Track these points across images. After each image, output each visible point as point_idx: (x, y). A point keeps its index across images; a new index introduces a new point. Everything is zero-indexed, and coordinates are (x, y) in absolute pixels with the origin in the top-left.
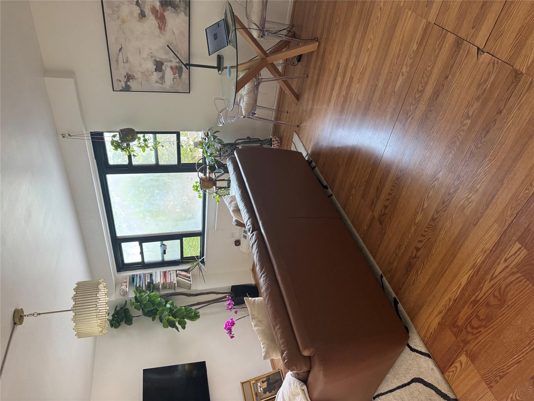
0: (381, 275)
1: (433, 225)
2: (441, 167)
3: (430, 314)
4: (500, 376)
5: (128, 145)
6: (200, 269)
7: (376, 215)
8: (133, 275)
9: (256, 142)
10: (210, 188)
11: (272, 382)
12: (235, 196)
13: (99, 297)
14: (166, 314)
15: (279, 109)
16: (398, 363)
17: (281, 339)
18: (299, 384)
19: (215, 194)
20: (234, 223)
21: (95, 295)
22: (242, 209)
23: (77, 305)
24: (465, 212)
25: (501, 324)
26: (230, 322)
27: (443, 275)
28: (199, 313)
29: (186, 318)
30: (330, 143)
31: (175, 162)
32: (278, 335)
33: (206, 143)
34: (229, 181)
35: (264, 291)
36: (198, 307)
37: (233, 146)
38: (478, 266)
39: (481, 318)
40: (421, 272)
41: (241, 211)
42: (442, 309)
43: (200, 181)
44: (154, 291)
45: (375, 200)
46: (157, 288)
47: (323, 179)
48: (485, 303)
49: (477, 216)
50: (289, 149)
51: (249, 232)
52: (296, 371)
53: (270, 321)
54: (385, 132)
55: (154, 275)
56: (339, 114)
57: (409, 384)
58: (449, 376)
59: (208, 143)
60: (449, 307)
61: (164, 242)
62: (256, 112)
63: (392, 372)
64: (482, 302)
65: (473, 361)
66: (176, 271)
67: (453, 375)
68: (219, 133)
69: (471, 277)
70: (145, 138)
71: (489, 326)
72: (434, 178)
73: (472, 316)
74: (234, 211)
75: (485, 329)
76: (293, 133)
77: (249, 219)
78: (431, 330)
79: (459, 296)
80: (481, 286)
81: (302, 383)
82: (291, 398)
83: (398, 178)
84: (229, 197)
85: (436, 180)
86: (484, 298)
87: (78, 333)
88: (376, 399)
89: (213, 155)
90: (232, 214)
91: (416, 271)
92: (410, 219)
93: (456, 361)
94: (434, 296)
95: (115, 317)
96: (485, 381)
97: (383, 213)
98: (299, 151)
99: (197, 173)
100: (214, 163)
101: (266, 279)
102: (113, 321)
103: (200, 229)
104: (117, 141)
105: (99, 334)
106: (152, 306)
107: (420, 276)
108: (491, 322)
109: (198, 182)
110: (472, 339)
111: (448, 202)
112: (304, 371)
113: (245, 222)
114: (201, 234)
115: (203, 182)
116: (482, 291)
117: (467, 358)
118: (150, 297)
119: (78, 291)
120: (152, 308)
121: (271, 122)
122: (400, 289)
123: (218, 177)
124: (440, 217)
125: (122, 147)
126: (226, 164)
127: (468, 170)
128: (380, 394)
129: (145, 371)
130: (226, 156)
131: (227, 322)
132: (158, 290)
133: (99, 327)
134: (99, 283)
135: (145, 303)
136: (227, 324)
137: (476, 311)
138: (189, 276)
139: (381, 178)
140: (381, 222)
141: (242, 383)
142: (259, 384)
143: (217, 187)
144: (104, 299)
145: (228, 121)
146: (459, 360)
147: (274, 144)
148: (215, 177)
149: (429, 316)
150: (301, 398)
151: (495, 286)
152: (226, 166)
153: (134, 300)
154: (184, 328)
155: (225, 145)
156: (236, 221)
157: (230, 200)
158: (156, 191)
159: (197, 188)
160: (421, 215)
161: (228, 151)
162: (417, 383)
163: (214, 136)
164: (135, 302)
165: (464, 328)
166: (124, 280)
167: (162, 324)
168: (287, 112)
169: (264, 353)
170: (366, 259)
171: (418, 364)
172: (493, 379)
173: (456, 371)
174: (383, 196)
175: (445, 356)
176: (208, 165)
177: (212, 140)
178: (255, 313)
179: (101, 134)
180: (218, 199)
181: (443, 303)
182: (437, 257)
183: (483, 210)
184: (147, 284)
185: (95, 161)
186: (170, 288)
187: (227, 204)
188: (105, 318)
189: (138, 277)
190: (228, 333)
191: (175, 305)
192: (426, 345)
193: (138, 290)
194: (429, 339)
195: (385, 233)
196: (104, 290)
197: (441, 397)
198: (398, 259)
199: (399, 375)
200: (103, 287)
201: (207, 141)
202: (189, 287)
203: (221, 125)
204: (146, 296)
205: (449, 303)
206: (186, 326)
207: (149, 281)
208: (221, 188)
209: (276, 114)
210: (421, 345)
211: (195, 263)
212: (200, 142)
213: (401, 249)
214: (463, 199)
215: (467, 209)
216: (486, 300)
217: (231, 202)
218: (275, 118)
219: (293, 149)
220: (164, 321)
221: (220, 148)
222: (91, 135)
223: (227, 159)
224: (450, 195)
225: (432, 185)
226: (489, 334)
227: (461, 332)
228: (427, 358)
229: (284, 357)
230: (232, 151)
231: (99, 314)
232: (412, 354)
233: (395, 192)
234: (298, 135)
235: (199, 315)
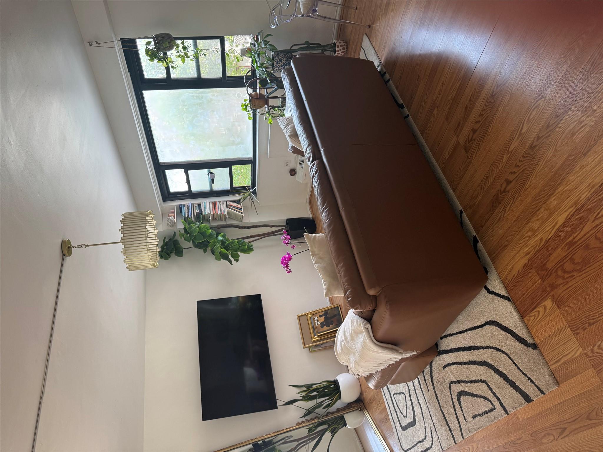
0: (461, 210)
1: (532, 153)
2: (550, 81)
3: (515, 255)
4: (589, 323)
5: (165, 54)
6: (252, 200)
7: (462, 141)
8: (180, 205)
9: (317, 49)
10: (261, 107)
11: (329, 316)
12: (292, 119)
13: (148, 229)
14: (218, 247)
15: (345, 4)
16: (472, 304)
17: (345, 277)
18: (363, 323)
19: (267, 115)
20: (290, 150)
21: (144, 227)
22: (300, 134)
23: (125, 238)
24: (574, 139)
25: (600, 269)
26: (287, 257)
27: (536, 213)
28: (252, 246)
29: (239, 251)
30: (410, 49)
31: (220, 75)
32: (341, 273)
33: (255, 50)
34: (284, 99)
35: (327, 227)
36: (251, 240)
37: (288, 54)
38: (581, 203)
39: (576, 261)
40: (510, 208)
41: (299, 136)
42: (529, 250)
43: (250, 98)
44: (204, 223)
45: (461, 122)
46: (207, 219)
47: (399, 96)
48: (584, 245)
49: (588, 144)
50: (357, 58)
51: (309, 161)
52: (360, 309)
53: (332, 258)
54: (482, 35)
55: (203, 205)
56: (423, 10)
57: (482, 326)
58: (529, 320)
59: (258, 50)
60: (539, 248)
61: (211, 170)
62: (317, 9)
63: (464, 314)
64: (580, 244)
65: (559, 307)
66: (226, 201)
67: (533, 320)
68: (271, 36)
69: (571, 216)
70: (185, 45)
71: (584, 270)
72: (539, 96)
73: (565, 259)
74: (290, 136)
75: (578, 273)
76: (363, 36)
77: (309, 146)
78: (515, 272)
79: (553, 236)
80: (582, 226)
81: (366, 322)
82: (353, 335)
83: (493, 96)
84: (284, 120)
85: (541, 98)
86: (583, 239)
87: (129, 265)
88: (444, 339)
89: (265, 65)
90: (289, 139)
91: (503, 207)
92: (503, 146)
93: (540, 306)
94: (522, 235)
95: (165, 249)
96: (570, 327)
97: (470, 139)
98: (370, 59)
99: (246, 88)
100: (266, 76)
101: (328, 215)
102: (163, 252)
103: (250, 155)
104: (153, 49)
105: (151, 267)
106: (203, 238)
107: (507, 212)
108: (588, 266)
109: (247, 100)
110: (562, 284)
111: (554, 125)
112: (369, 309)
113: (304, 150)
114: (252, 162)
115: (253, 99)
116: (582, 231)
117: (553, 303)
118: (200, 229)
119: (125, 222)
120: (203, 240)
121: (336, 21)
122: (482, 227)
123: (271, 93)
124: (542, 144)
125: (159, 57)
126: (281, 77)
127: (585, 86)
128: (448, 335)
129: (199, 302)
130: (280, 66)
131: (284, 257)
132: (208, 222)
133: (151, 260)
134: (147, 215)
135: (195, 234)
136: (284, 258)
137: (572, 253)
138: (241, 207)
139: (472, 94)
140: (466, 149)
141: (299, 317)
142: (316, 318)
143: (270, 106)
144: (153, 231)
145: (282, 21)
146: (543, 304)
147: (338, 51)
148: (267, 93)
149: (513, 258)
150: (365, 337)
151: (599, 226)
152: (279, 79)
153: (183, 232)
154: (237, 261)
155: (278, 53)
156: (293, 147)
157: (286, 123)
158: (200, 111)
159: (246, 107)
160: (518, 141)
161: (282, 61)
162: (492, 326)
163: (265, 41)
164: (184, 233)
165: (553, 271)
166: (171, 210)
167: (214, 256)
168: (356, 8)
169: (325, 290)
170: (444, 192)
171: (495, 307)
172: (580, 326)
173: (538, 316)
174: (473, 117)
175: (527, 299)
176: (258, 79)
177: (263, 46)
178: (316, 250)
179: (133, 41)
180: (271, 120)
181: (532, 243)
182: (531, 192)
183: (598, 136)
184: (195, 215)
185: (129, 74)
186: (220, 220)
187: (283, 128)
188: (155, 250)
189: (186, 207)
190: (285, 268)
191: (227, 237)
192: (506, 287)
193: (187, 220)
194: (511, 281)
195: (470, 162)
196: (152, 222)
197: (518, 341)
198: (483, 193)
199: (471, 317)
200: (151, 219)
201: (256, 48)
202: (240, 219)
203: (274, 27)
204: (196, 228)
205: (540, 244)
206: (240, 259)
207: (198, 211)
208: (273, 107)
209: (342, 11)
210: (500, 288)
211: (246, 194)
212: (248, 49)
213: (489, 181)
214: (574, 122)
215: (578, 135)
216: (586, 241)
217: (287, 125)
218: (341, 16)
219: (362, 56)
220: (216, 253)
221: (273, 57)
222: (122, 42)
223: (282, 71)
224: (557, 117)
225: (536, 105)
226: (583, 279)
227: (550, 276)
228: (507, 301)
229: (347, 295)
230: (286, 61)
231: (150, 246)
232: (489, 296)
233: (488, 113)
234: (368, 38)
235: (253, 248)
